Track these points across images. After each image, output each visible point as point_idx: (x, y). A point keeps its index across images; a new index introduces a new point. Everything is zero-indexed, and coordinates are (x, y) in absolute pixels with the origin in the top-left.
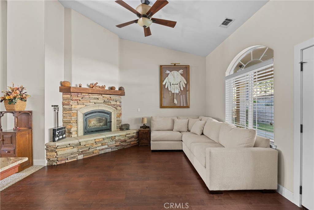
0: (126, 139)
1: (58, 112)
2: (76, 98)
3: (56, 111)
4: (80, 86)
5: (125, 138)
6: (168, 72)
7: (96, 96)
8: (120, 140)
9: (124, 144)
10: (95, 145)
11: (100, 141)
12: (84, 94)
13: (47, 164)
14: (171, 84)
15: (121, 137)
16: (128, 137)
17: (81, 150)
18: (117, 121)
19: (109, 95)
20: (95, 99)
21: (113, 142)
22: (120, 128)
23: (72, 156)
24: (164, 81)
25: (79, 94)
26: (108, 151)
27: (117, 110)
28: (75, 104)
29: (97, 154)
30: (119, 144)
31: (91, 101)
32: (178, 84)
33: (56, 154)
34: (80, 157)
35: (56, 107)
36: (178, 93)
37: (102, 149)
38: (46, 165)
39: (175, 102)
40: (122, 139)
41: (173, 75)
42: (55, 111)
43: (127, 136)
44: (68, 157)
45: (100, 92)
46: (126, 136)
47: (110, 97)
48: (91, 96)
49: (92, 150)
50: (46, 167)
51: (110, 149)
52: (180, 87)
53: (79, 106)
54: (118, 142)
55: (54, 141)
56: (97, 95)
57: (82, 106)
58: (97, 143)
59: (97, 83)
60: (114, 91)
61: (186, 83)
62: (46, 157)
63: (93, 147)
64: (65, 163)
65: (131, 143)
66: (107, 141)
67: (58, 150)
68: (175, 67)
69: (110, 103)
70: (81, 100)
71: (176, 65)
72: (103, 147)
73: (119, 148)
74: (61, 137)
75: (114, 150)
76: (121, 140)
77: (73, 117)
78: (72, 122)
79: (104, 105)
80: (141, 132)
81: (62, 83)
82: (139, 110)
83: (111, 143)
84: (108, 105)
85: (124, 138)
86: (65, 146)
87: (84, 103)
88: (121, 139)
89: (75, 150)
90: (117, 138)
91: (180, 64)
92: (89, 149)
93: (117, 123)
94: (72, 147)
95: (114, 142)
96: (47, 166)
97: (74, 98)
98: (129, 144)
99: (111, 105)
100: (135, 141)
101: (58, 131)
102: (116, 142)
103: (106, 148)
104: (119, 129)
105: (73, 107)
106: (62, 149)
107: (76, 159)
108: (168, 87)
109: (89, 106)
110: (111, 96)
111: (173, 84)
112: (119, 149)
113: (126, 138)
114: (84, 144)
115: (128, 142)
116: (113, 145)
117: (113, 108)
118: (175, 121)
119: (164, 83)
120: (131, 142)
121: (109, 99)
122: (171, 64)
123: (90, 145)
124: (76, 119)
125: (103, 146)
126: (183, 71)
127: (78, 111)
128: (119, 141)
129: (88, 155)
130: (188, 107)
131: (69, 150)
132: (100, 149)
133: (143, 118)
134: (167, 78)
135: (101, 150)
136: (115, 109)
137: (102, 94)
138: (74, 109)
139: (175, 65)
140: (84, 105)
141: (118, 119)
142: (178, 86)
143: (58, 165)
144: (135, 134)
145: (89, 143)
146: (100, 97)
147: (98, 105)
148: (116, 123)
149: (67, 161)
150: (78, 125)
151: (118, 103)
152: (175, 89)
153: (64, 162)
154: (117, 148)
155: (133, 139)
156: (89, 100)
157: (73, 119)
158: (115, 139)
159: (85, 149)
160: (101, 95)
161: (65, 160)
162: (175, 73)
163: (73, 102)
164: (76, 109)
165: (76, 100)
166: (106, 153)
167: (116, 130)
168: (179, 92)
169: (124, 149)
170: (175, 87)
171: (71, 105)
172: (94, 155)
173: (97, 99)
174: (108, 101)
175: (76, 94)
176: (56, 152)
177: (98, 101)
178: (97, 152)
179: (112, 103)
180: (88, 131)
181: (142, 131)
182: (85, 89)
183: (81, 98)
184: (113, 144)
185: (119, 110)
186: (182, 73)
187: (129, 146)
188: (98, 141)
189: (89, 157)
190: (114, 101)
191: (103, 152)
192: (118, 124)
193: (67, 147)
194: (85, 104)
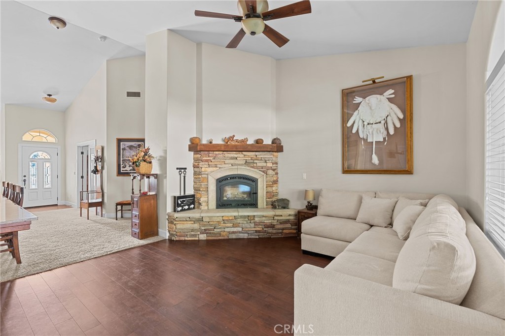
0: (273, 224)
1: (185, 177)
2: (206, 158)
3: (182, 175)
4: (211, 143)
5: (273, 221)
6: (358, 100)
7: (233, 154)
8: (263, 224)
9: (270, 230)
10: (222, 225)
11: (229, 220)
12: (217, 153)
13: (169, 237)
14: (366, 123)
15: (264, 218)
16: (278, 220)
17: (203, 228)
18: (267, 192)
19: (254, 153)
20: (232, 158)
21: (250, 224)
22: (272, 205)
23: (193, 233)
24: (350, 121)
25: (210, 152)
26: (242, 236)
27: (268, 176)
28: (206, 166)
29: (226, 237)
30: (262, 229)
31: (227, 161)
32: (380, 122)
33: (175, 227)
34: (203, 237)
35: (182, 170)
36: (382, 140)
37: (233, 233)
38: (167, 238)
39: (373, 162)
40: (268, 222)
41: (369, 104)
42: (180, 174)
43: (276, 218)
44: (188, 233)
45: (237, 148)
46: (274, 217)
47: (256, 156)
48: (227, 155)
49: (218, 230)
50: (167, 240)
51: (246, 235)
52: (387, 129)
53: (211, 169)
54: (260, 226)
55: (175, 211)
56: (235, 152)
57: (215, 169)
58: (226, 222)
59: (234, 136)
60: (261, 145)
61: (401, 117)
62: (167, 228)
63: (220, 227)
64: (185, 240)
65: (285, 231)
66: (241, 222)
67: (177, 223)
68: (375, 87)
69: (255, 165)
70: (213, 161)
71: (376, 81)
72: (235, 229)
73: (262, 235)
74: (186, 207)
75: (253, 237)
76: (265, 224)
77: (203, 184)
78: (201, 189)
79: (245, 168)
80: (302, 216)
81: (192, 140)
82: (305, 176)
83: (248, 225)
84: (253, 167)
85: (270, 221)
86: (184, 219)
87: (216, 164)
88: (265, 221)
89: (196, 226)
90: (256, 219)
91: (383, 77)
92: (215, 228)
93: (267, 196)
94: (193, 222)
95: (253, 225)
96: (169, 239)
97: (203, 158)
98: (280, 233)
99: (257, 168)
100: (291, 229)
101: (181, 200)
102: (257, 225)
103: (240, 232)
104: (270, 206)
105: (203, 169)
106: (181, 222)
107: (197, 239)
108: (358, 131)
109: (223, 169)
110: (257, 153)
111: (368, 124)
112: (261, 237)
113: (275, 222)
114: (208, 220)
115: (279, 229)
116: (250, 229)
117: (260, 172)
118: (363, 201)
119: (349, 124)
120: (283, 229)
121: (253, 159)
122: (363, 82)
123: (215, 223)
124: (206, 186)
125: (235, 227)
126: (393, 91)
127: (209, 176)
128: (261, 224)
129: (212, 236)
130: (407, 171)
131: (189, 225)
132: (229, 231)
133: (306, 191)
134: (356, 113)
135: (231, 233)
136: (263, 174)
137: (242, 151)
138: (204, 173)
139: (374, 82)
140: (216, 167)
141: (270, 189)
142: (381, 127)
143: (176, 241)
144: (292, 218)
145: (214, 220)
146: (240, 155)
147: (236, 167)
148: (265, 195)
149: (186, 239)
150: (209, 194)
151: (270, 165)
152: (375, 132)
153: (183, 238)
154: (259, 235)
155: (289, 226)
156: (223, 161)
157: (203, 186)
158: (254, 219)
159: (209, 228)
160: (241, 153)
161: (184, 236)
162: (373, 99)
163: (203, 163)
164: (206, 173)
165: (207, 161)
166: (240, 239)
167: (265, 206)
168: (384, 139)
169: (269, 238)
170: (375, 130)
171: (201, 168)
172: (220, 238)
173: (234, 159)
174: (252, 161)
175: (207, 152)
176: (175, 225)
177: (236, 162)
178: (226, 235)
179: (258, 164)
180: (222, 204)
181: (303, 214)
182: (218, 145)
183: (212, 158)
184: (251, 227)
185: (271, 176)
186: (393, 96)
187: (280, 236)
188: (227, 219)
189: (214, 240)
190: (261, 161)
191: (234, 236)
192: (268, 198)
193: (186, 221)
194: (218, 166)
